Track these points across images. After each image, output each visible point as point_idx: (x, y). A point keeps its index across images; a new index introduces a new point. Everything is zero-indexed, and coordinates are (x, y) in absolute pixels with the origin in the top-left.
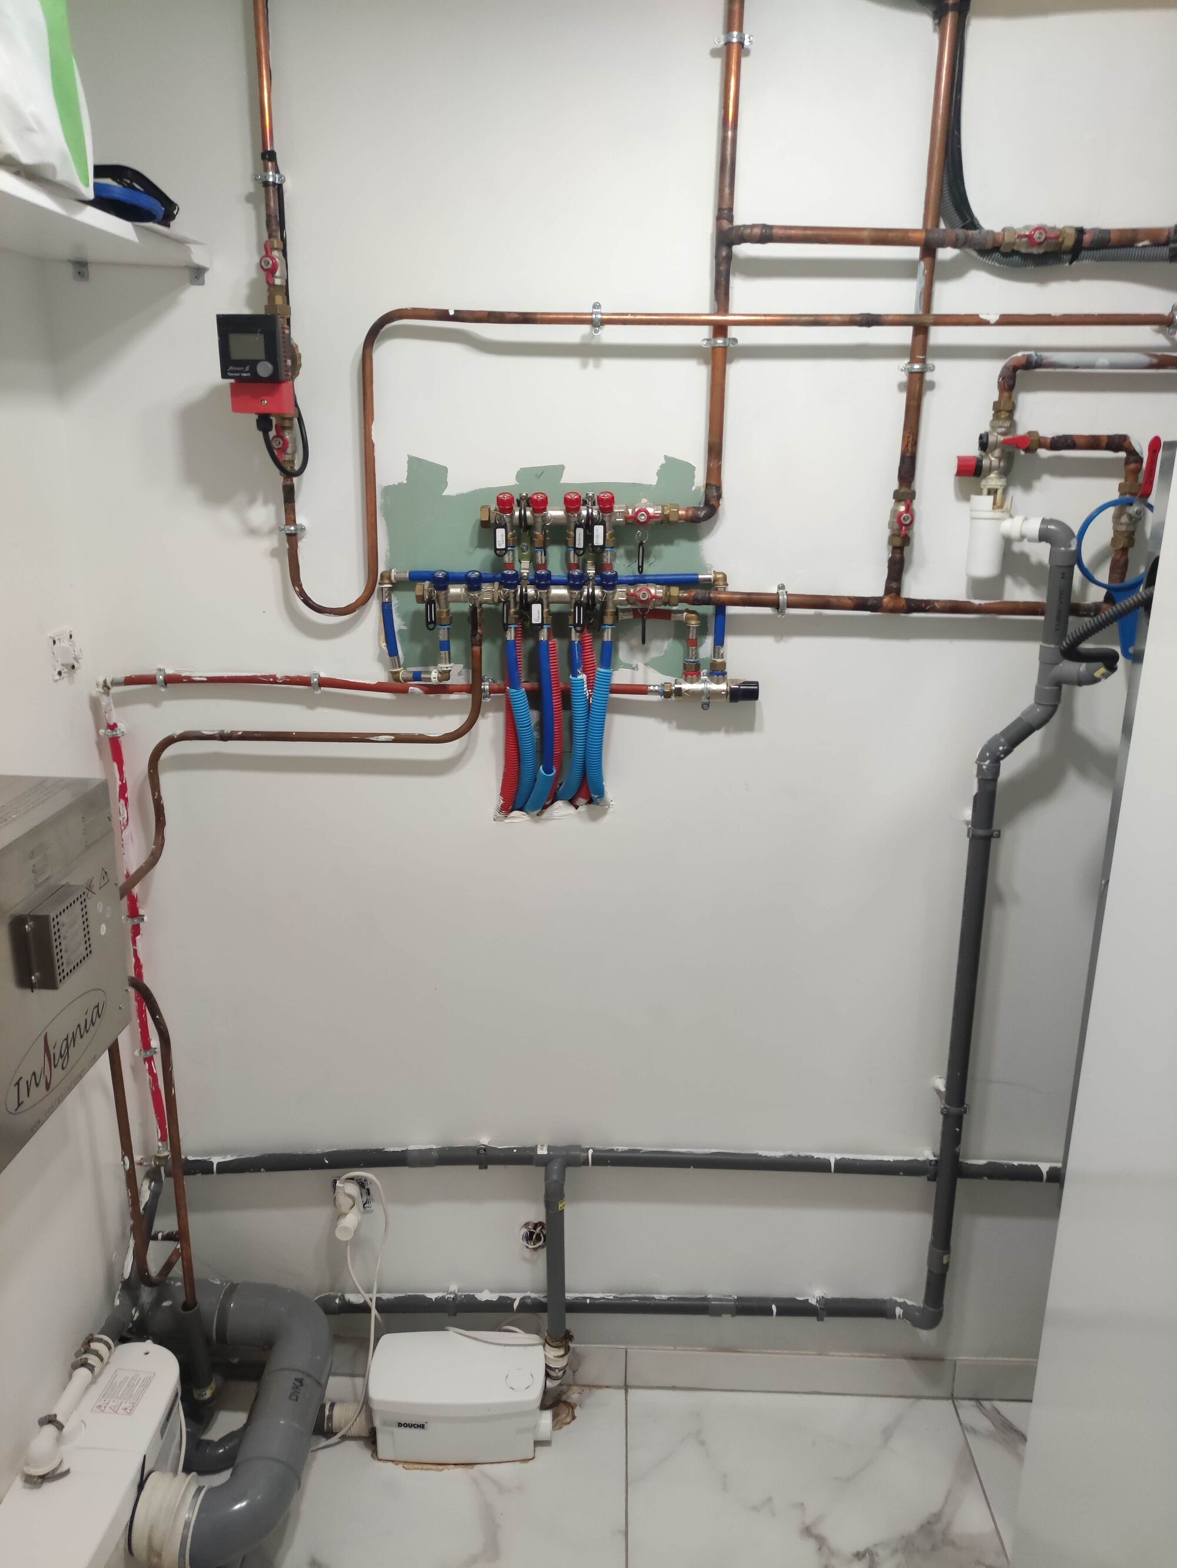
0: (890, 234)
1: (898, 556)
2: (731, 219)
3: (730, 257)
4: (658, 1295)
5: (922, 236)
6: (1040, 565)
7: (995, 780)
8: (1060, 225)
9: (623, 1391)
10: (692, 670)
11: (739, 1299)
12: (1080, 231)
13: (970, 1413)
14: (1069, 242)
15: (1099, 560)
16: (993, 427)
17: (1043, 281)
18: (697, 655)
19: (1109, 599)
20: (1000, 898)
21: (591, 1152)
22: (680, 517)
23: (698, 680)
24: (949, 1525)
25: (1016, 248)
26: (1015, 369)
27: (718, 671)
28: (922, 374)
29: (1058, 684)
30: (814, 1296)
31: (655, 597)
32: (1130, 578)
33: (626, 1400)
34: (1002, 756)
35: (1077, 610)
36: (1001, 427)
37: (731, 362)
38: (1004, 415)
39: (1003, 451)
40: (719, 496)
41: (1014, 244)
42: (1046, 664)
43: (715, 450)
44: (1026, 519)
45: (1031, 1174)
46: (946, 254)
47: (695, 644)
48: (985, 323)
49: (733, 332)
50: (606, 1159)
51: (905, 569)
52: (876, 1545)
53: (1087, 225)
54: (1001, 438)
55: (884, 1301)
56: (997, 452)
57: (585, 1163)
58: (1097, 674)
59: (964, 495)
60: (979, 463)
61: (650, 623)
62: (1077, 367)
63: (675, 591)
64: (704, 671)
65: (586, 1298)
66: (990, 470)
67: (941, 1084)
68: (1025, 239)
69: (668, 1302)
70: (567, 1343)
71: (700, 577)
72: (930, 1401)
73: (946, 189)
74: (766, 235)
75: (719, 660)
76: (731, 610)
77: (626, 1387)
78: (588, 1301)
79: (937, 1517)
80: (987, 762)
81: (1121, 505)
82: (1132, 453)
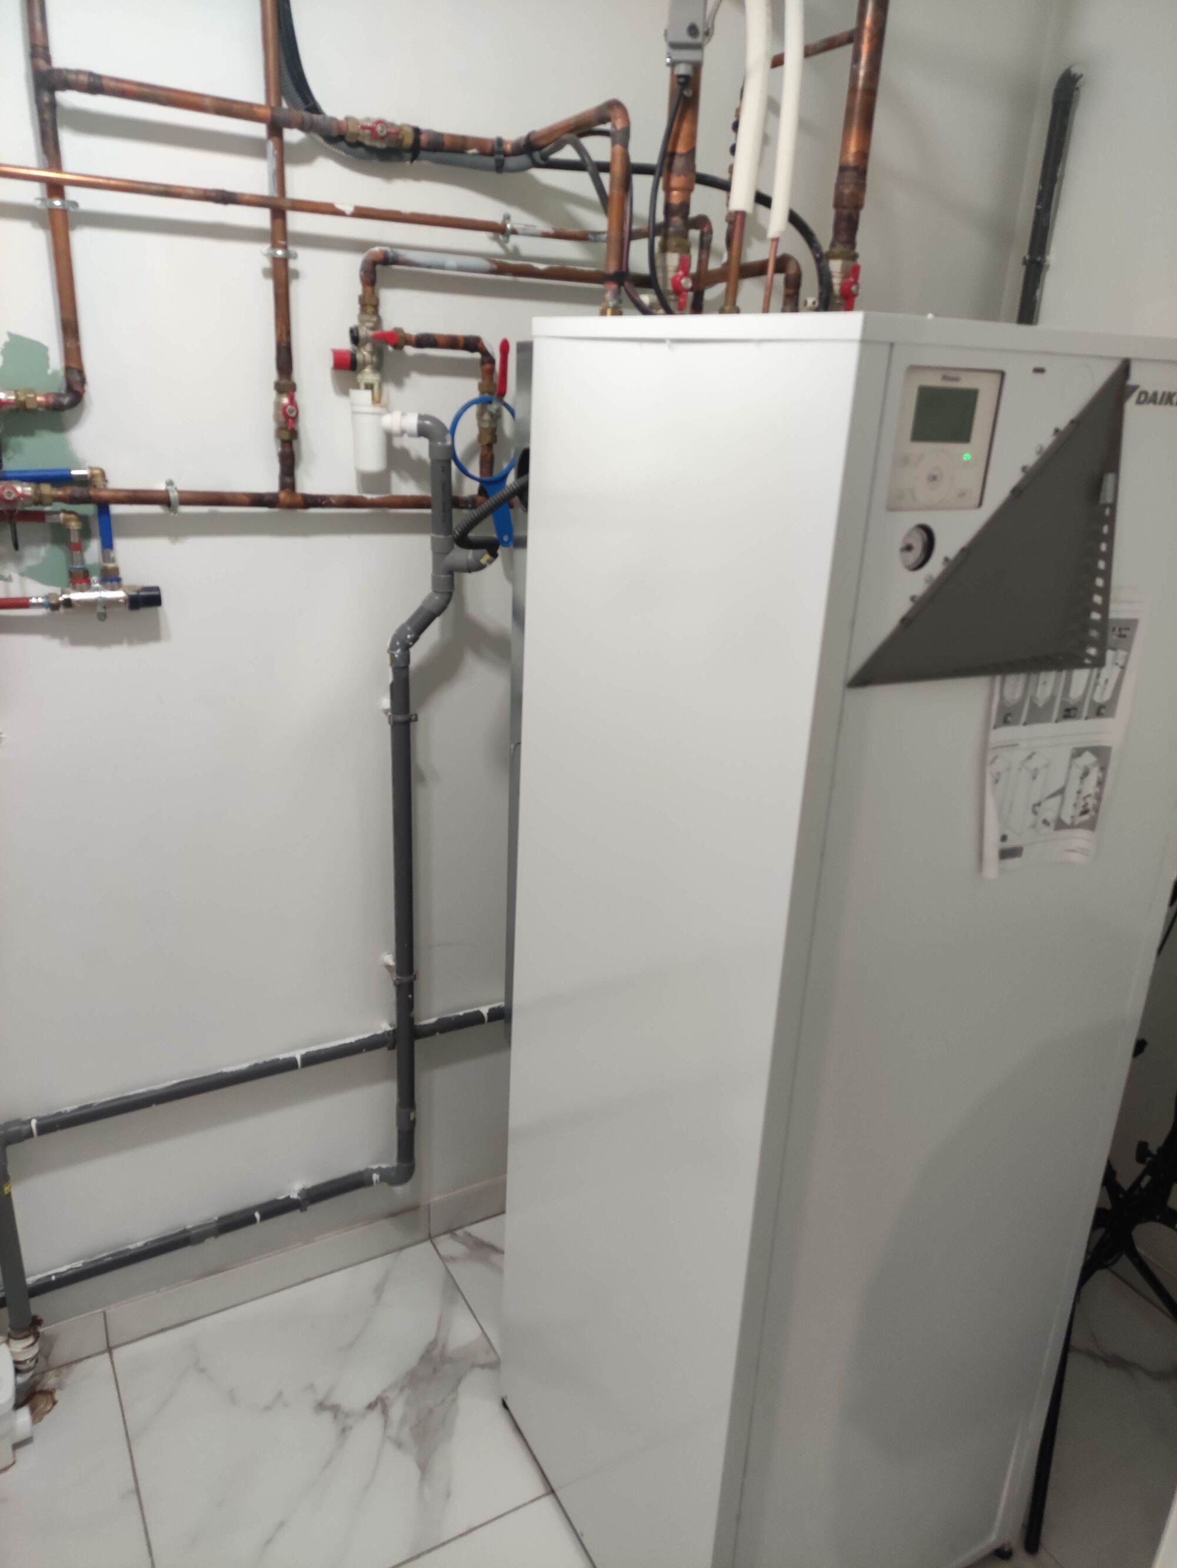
0: (235, 106)
1: (288, 450)
2: (48, 59)
3: (53, 105)
4: (132, 1245)
5: (267, 113)
6: (420, 461)
7: (406, 667)
8: (398, 121)
9: (107, 1355)
10: (80, 578)
11: (221, 1219)
12: (417, 131)
13: (448, 1245)
14: (409, 141)
15: (470, 453)
16: (362, 321)
17: (389, 176)
18: (83, 561)
19: (482, 491)
20: (422, 778)
21: (34, 1123)
22: (40, 404)
23: (88, 587)
24: (444, 1346)
25: (360, 139)
26: (375, 263)
27: (111, 578)
28: (285, 260)
29: (451, 571)
30: (294, 1191)
31: (23, 495)
32: (497, 473)
33: (112, 1362)
34: (411, 643)
35: (458, 503)
36: (368, 321)
37: (74, 228)
38: (370, 309)
39: (374, 346)
40: (83, 381)
41: (358, 134)
42: (439, 554)
43: (70, 328)
44: (403, 414)
45: (474, 1020)
46: (293, 136)
47: (79, 548)
48: (340, 213)
49: (72, 193)
50: (51, 1125)
51: (295, 465)
52: (385, 1391)
53: (423, 126)
54: (371, 333)
55: (360, 1173)
56: (369, 347)
57: (30, 1134)
58: (483, 561)
59: (344, 388)
60: (353, 356)
61: (21, 527)
62: (429, 267)
63: (46, 489)
64: (94, 579)
65: (50, 1276)
66: (365, 364)
67: (389, 959)
68: (368, 132)
69: (146, 1248)
70: (35, 1329)
71: (74, 472)
72: (412, 1249)
73: (284, 65)
74: (95, 85)
75: (110, 565)
76: (116, 509)
77: (110, 1350)
78: (53, 1278)
79: (433, 1344)
80: (399, 651)
81: (483, 403)
82: (485, 354)
